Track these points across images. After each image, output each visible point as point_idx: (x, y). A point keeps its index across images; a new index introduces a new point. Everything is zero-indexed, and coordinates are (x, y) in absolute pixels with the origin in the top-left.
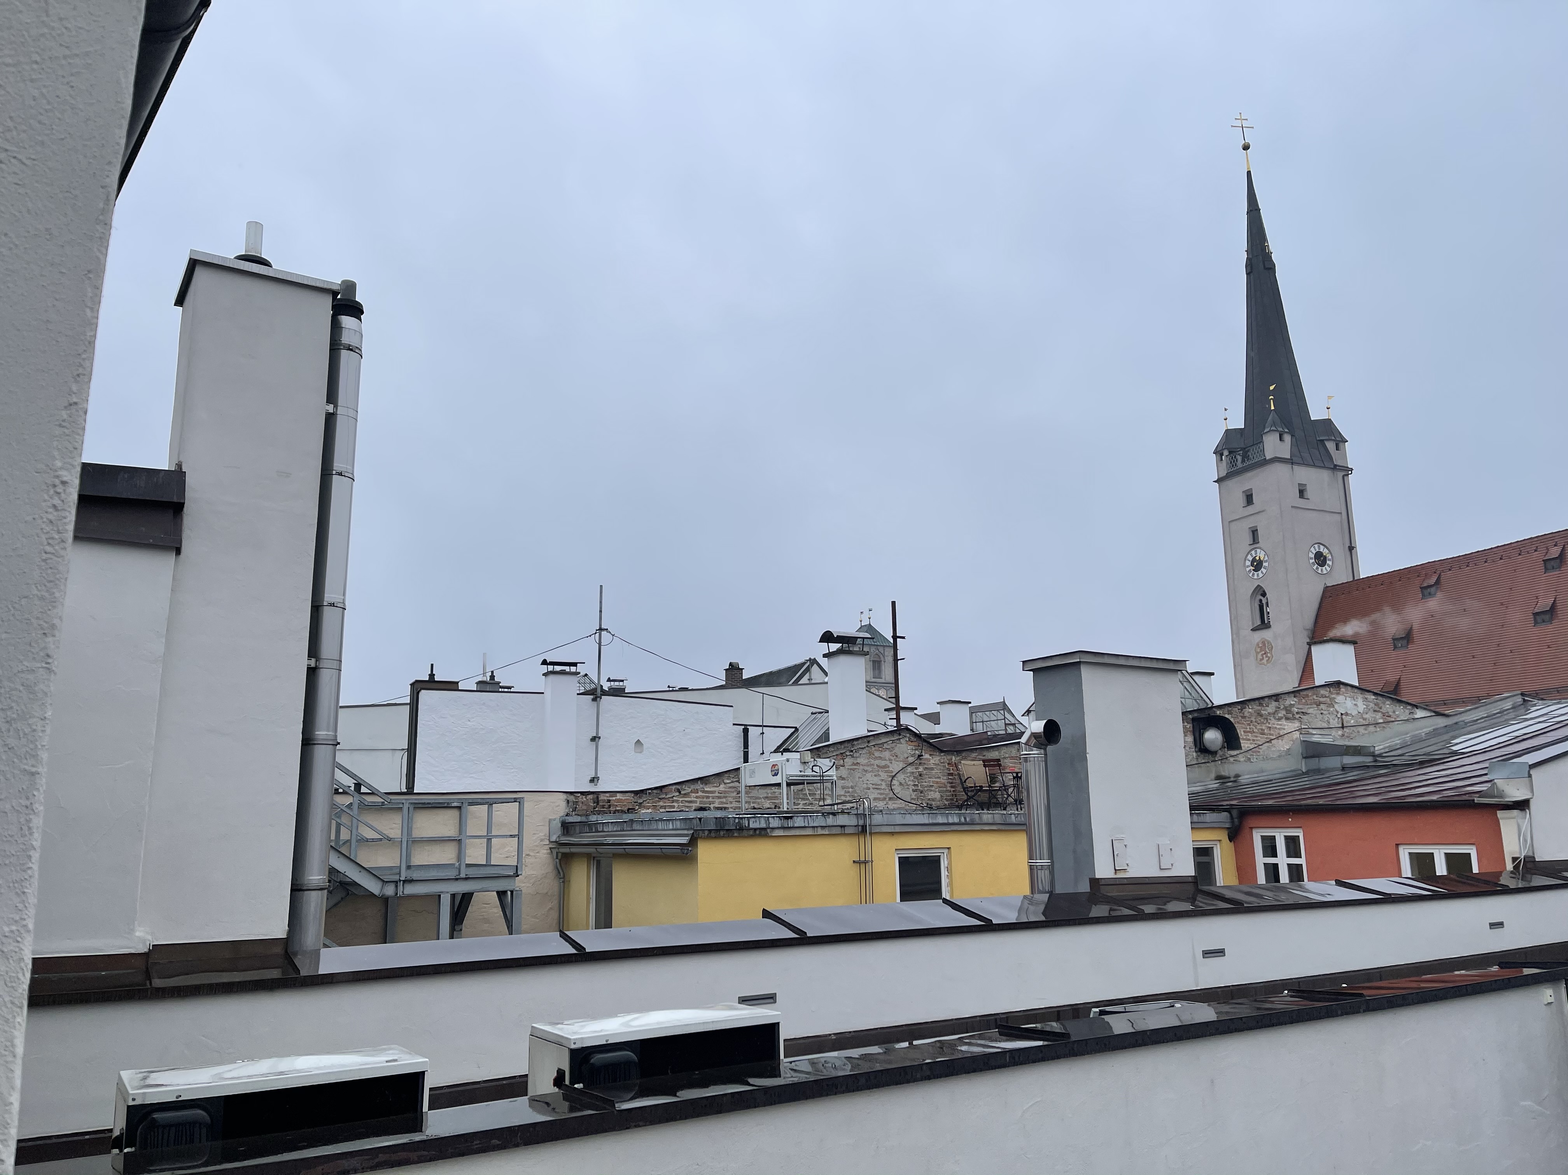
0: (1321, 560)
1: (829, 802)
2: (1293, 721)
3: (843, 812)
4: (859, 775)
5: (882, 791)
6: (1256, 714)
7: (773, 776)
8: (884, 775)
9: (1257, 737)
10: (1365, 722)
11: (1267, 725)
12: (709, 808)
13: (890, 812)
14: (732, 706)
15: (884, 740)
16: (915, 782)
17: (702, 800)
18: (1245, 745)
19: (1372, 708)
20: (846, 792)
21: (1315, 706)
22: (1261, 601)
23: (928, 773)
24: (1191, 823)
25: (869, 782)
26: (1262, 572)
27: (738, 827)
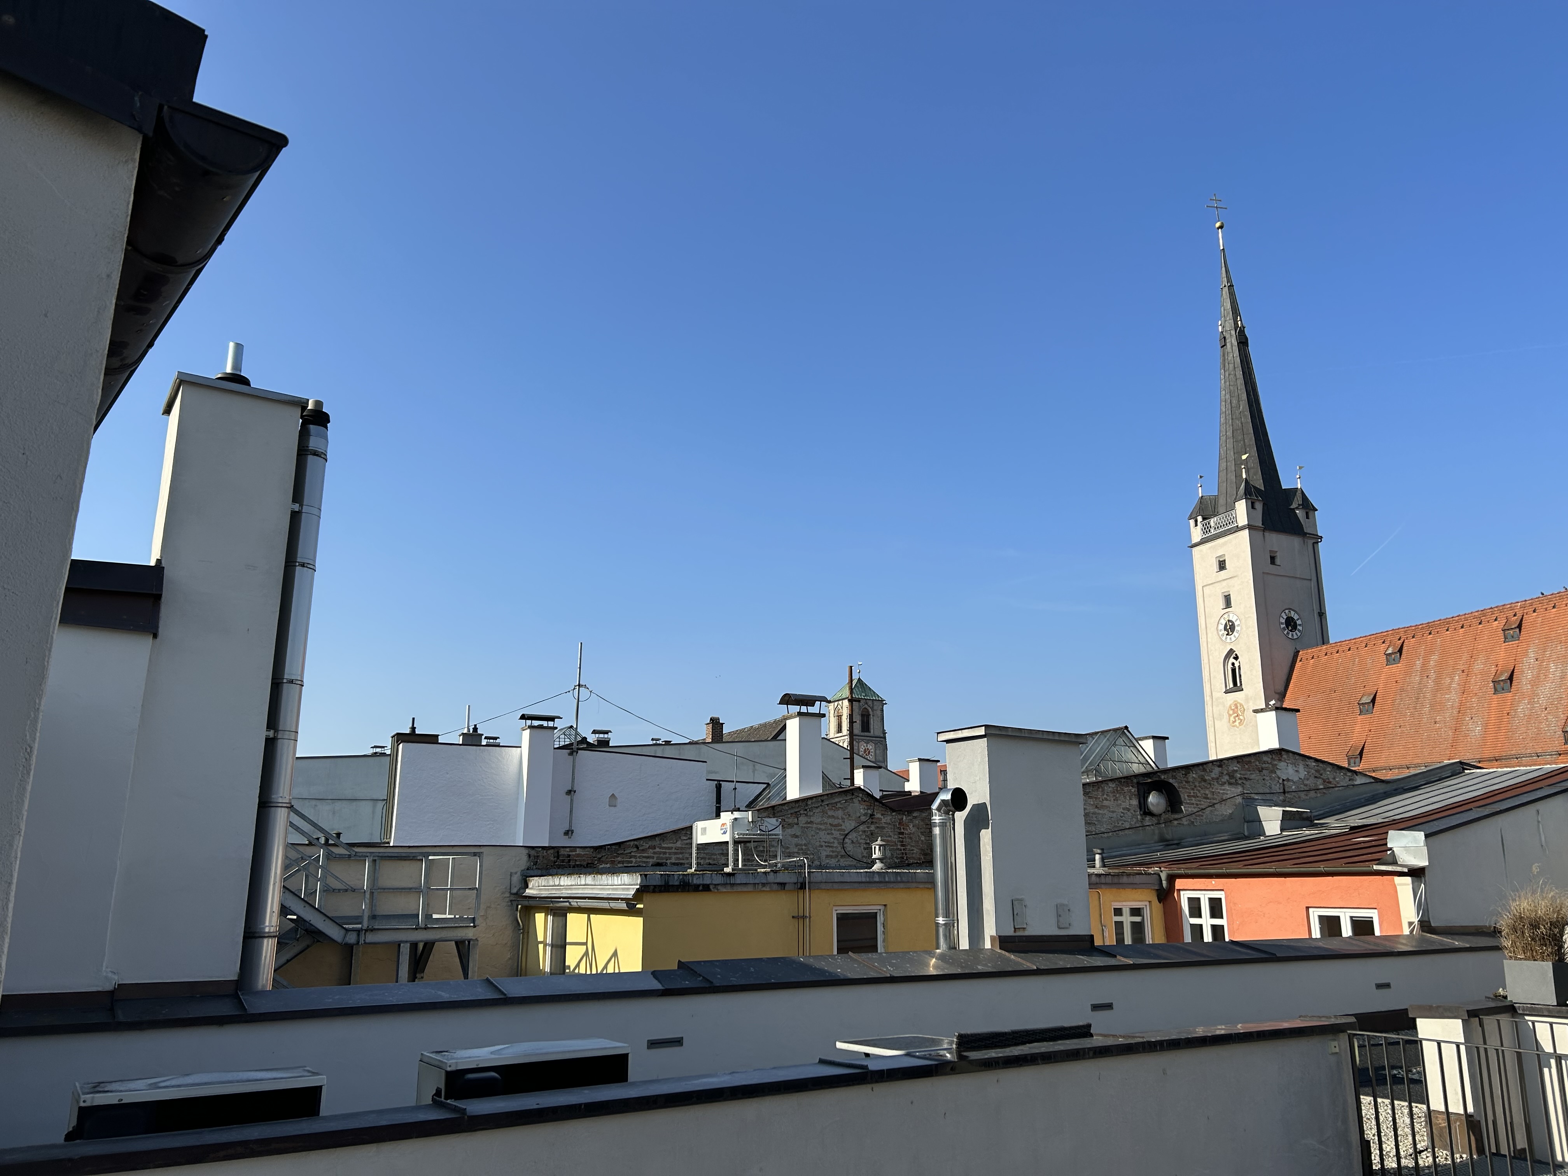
0: (1291, 623)
2: (1236, 786)
3: (782, 871)
4: (813, 833)
5: (834, 849)
6: (1199, 780)
7: (723, 834)
8: (837, 834)
9: (1199, 801)
10: (1306, 788)
11: (1211, 789)
12: (666, 863)
14: (706, 762)
15: (837, 800)
16: (867, 840)
17: (658, 856)
18: (1187, 809)
19: (1313, 774)
20: (799, 850)
21: (1258, 772)
22: (1233, 664)
23: (879, 832)
25: (821, 840)
26: (1235, 636)
27: (682, 884)
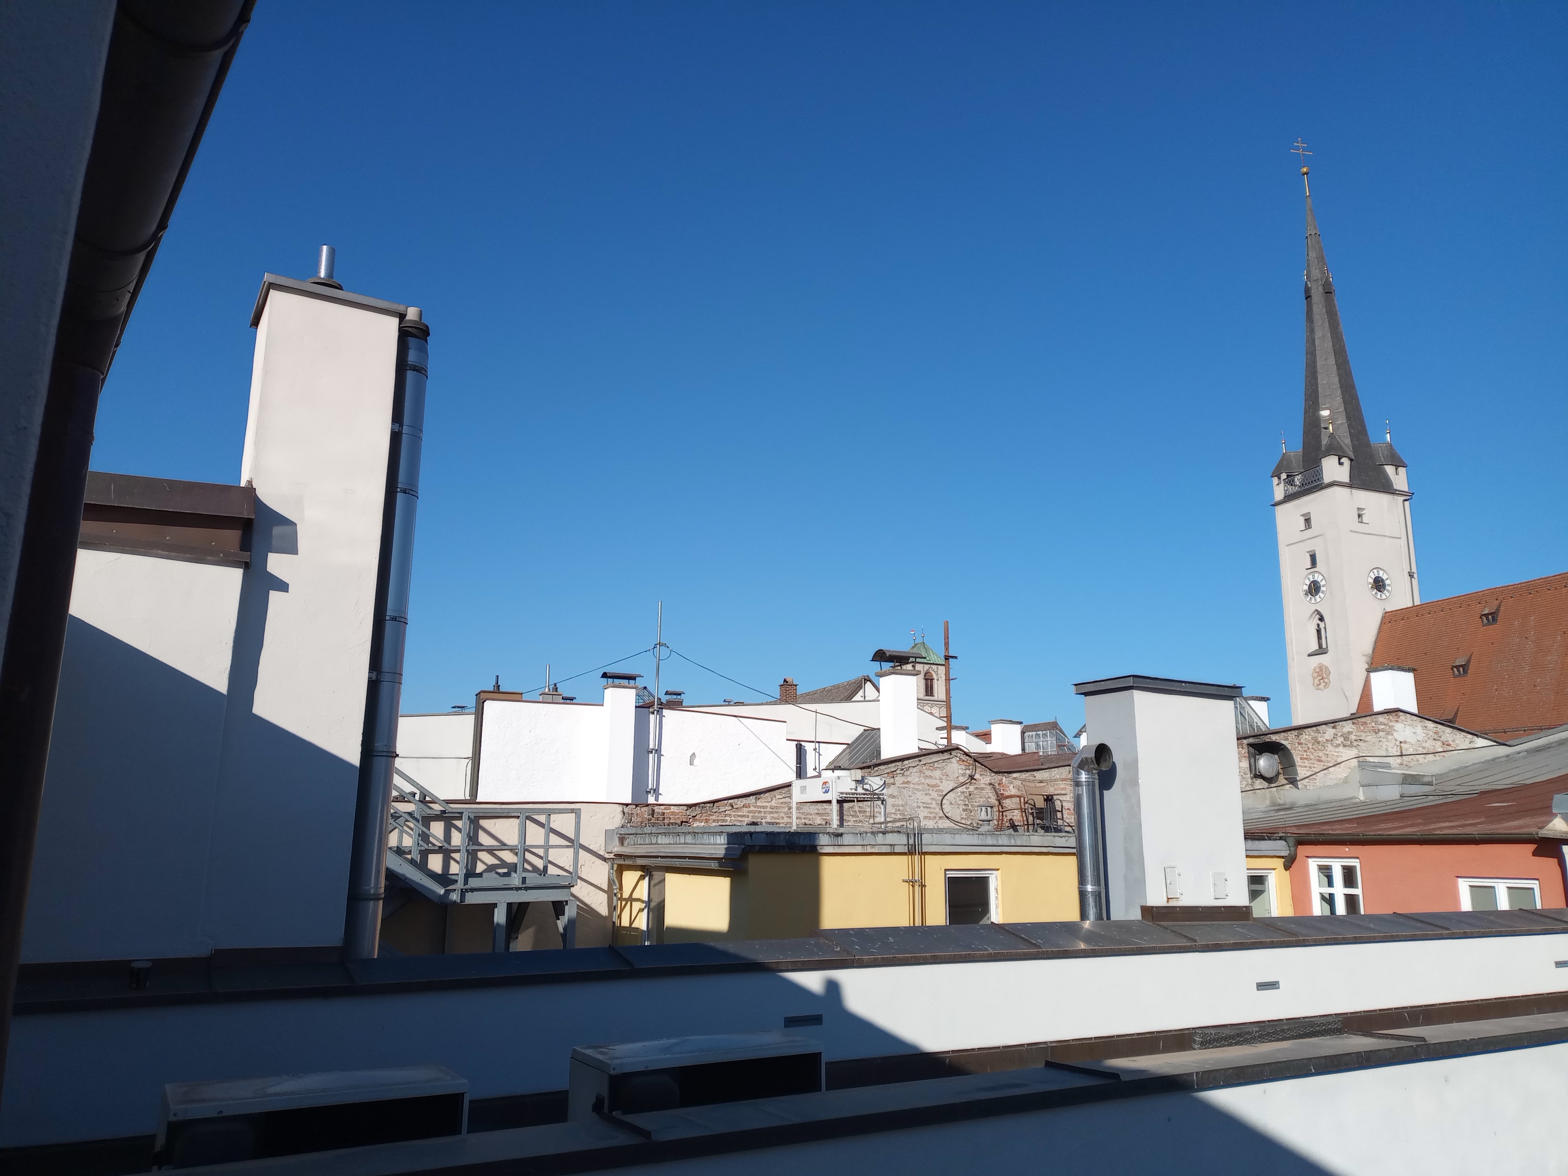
0: (1379, 584)
1: (877, 820)
2: (1350, 748)
3: (891, 832)
4: (910, 793)
5: (932, 810)
6: (1313, 741)
7: (824, 793)
8: (934, 795)
9: (1313, 764)
10: (1424, 751)
11: (1325, 752)
12: (761, 822)
13: (940, 831)
14: (785, 722)
15: (935, 758)
16: (966, 801)
17: (753, 815)
18: (1302, 772)
19: (1431, 736)
20: (896, 811)
21: (1374, 734)
22: (1318, 625)
23: (979, 793)
24: (1246, 850)
25: (919, 801)
26: (1320, 597)
27: (788, 844)
